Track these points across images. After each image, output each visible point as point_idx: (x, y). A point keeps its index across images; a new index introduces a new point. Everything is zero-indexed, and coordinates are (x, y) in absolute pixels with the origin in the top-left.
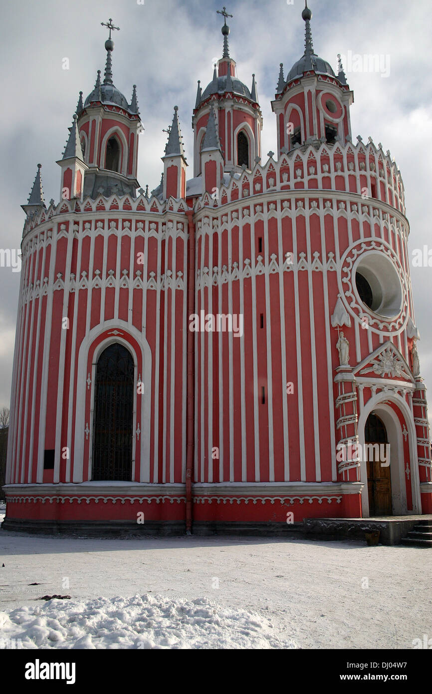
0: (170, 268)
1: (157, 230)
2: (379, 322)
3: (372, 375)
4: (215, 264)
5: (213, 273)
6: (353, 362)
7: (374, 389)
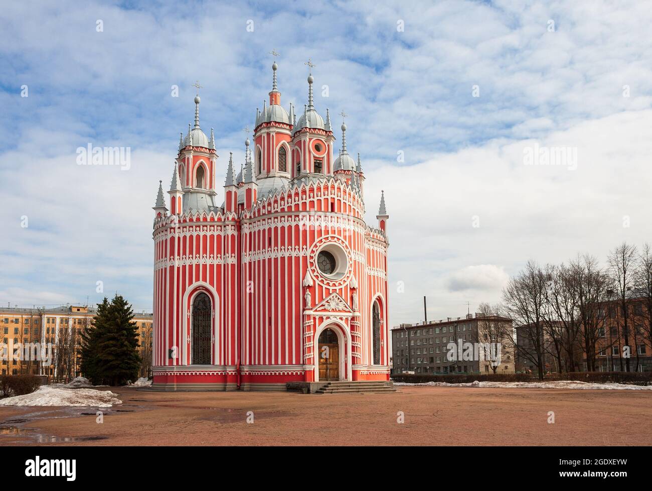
0: (228, 253)
1: (221, 230)
2: (330, 282)
3: (325, 310)
4: (250, 250)
5: (249, 254)
6: (314, 304)
7: (324, 318)
